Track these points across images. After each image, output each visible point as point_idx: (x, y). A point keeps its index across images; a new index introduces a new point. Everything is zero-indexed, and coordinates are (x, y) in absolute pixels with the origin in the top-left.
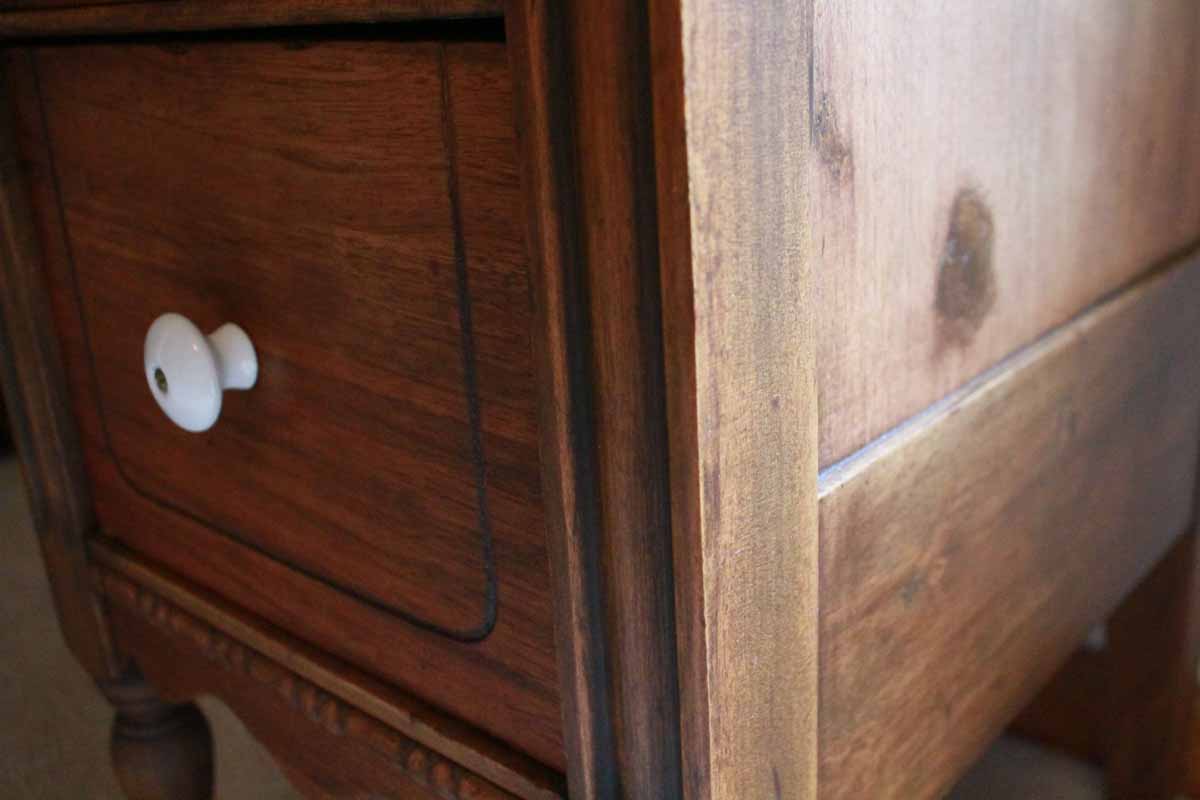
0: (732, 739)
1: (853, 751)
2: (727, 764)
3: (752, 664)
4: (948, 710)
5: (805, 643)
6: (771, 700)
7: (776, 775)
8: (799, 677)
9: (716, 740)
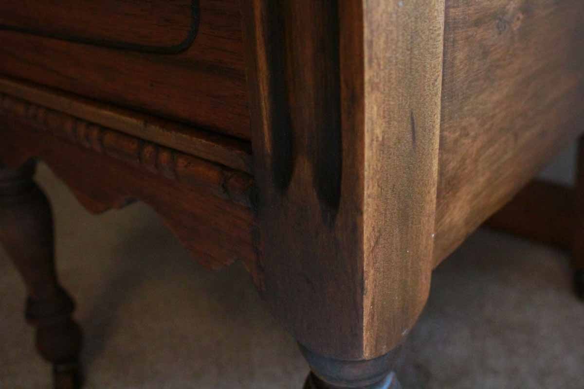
0: (382, 67)
1: (461, 136)
2: (378, 89)
3: (398, 6)
4: (516, 136)
5: (436, 14)
6: (411, 50)
7: (412, 119)
8: (431, 42)
9: (370, 61)
